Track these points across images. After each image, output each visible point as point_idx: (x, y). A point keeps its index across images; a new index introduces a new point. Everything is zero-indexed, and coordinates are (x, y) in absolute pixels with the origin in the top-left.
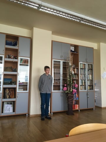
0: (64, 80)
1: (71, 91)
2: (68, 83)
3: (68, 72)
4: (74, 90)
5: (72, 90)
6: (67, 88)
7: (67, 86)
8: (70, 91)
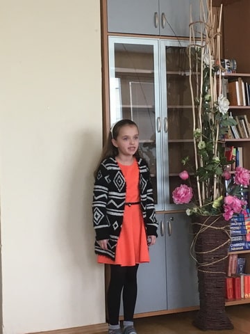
0: (179, 148)
1: (215, 204)
2: (199, 163)
3: (197, 104)
4: (229, 199)
5: (222, 202)
6: (195, 192)
7: (191, 182)
8: (209, 208)
